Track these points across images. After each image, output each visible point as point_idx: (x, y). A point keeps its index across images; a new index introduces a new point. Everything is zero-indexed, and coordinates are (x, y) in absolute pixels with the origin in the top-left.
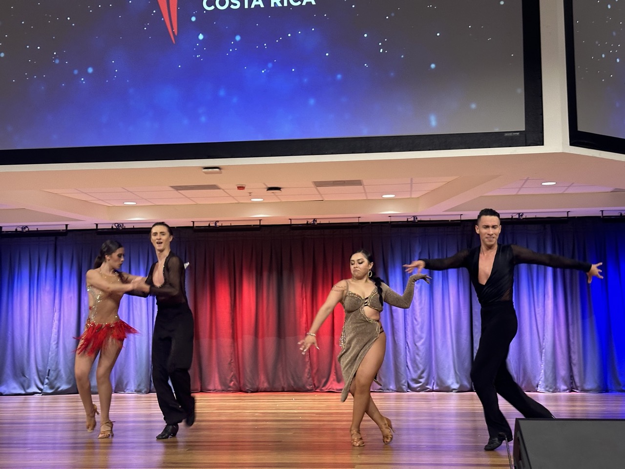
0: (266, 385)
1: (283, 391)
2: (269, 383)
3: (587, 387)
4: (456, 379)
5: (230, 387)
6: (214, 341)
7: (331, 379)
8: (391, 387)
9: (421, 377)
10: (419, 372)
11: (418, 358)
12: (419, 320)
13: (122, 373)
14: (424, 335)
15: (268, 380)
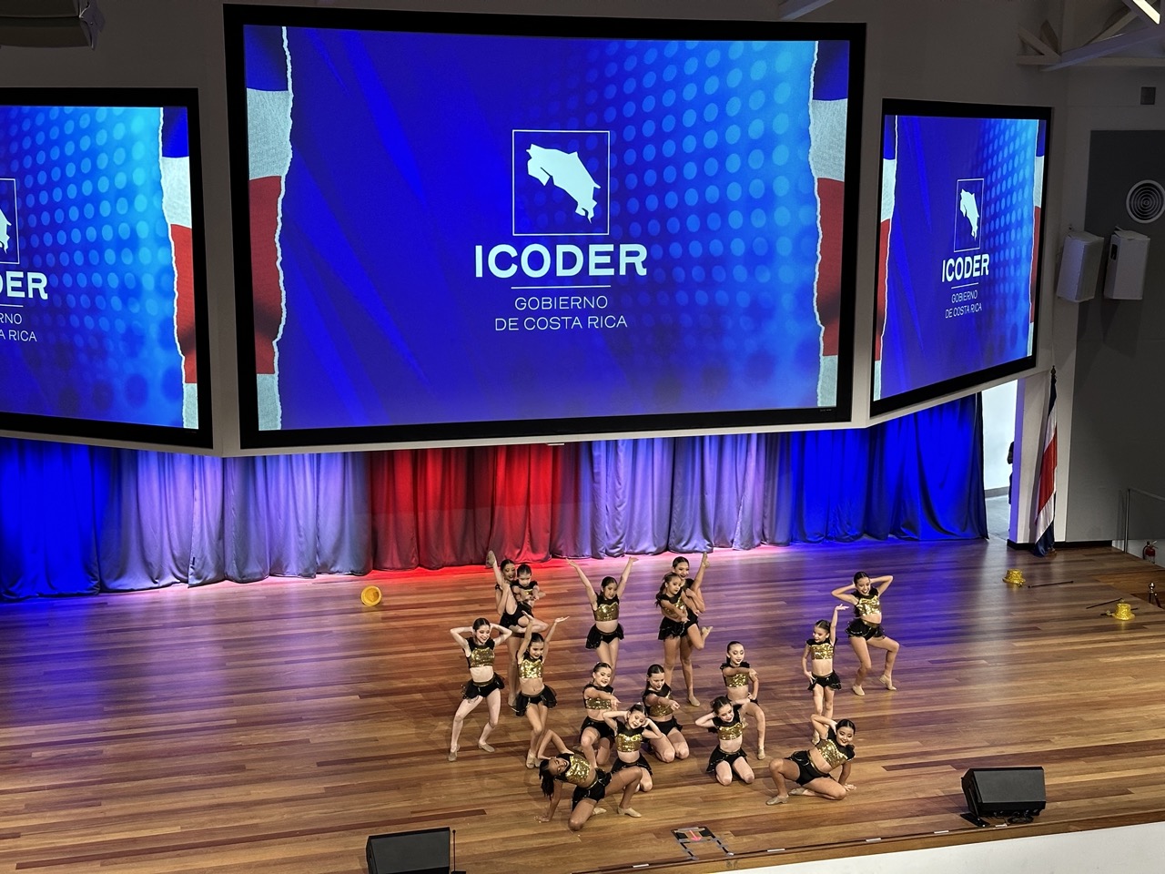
0: (453, 559)
1: (471, 564)
2: (456, 557)
3: (778, 540)
4: (654, 542)
5: (412, 564)
6: (391, 516)
7: (525, 549)
8: (587, 553)
9: (619, 542)
10: (619, 537)
11: (617, 522)
12: (623, 484)
13: (281, 555)
14: (626, 499)
15: (455, 553)
